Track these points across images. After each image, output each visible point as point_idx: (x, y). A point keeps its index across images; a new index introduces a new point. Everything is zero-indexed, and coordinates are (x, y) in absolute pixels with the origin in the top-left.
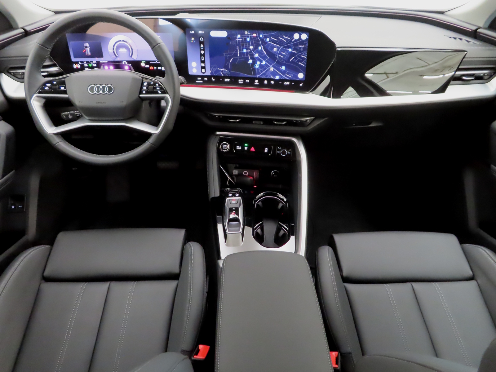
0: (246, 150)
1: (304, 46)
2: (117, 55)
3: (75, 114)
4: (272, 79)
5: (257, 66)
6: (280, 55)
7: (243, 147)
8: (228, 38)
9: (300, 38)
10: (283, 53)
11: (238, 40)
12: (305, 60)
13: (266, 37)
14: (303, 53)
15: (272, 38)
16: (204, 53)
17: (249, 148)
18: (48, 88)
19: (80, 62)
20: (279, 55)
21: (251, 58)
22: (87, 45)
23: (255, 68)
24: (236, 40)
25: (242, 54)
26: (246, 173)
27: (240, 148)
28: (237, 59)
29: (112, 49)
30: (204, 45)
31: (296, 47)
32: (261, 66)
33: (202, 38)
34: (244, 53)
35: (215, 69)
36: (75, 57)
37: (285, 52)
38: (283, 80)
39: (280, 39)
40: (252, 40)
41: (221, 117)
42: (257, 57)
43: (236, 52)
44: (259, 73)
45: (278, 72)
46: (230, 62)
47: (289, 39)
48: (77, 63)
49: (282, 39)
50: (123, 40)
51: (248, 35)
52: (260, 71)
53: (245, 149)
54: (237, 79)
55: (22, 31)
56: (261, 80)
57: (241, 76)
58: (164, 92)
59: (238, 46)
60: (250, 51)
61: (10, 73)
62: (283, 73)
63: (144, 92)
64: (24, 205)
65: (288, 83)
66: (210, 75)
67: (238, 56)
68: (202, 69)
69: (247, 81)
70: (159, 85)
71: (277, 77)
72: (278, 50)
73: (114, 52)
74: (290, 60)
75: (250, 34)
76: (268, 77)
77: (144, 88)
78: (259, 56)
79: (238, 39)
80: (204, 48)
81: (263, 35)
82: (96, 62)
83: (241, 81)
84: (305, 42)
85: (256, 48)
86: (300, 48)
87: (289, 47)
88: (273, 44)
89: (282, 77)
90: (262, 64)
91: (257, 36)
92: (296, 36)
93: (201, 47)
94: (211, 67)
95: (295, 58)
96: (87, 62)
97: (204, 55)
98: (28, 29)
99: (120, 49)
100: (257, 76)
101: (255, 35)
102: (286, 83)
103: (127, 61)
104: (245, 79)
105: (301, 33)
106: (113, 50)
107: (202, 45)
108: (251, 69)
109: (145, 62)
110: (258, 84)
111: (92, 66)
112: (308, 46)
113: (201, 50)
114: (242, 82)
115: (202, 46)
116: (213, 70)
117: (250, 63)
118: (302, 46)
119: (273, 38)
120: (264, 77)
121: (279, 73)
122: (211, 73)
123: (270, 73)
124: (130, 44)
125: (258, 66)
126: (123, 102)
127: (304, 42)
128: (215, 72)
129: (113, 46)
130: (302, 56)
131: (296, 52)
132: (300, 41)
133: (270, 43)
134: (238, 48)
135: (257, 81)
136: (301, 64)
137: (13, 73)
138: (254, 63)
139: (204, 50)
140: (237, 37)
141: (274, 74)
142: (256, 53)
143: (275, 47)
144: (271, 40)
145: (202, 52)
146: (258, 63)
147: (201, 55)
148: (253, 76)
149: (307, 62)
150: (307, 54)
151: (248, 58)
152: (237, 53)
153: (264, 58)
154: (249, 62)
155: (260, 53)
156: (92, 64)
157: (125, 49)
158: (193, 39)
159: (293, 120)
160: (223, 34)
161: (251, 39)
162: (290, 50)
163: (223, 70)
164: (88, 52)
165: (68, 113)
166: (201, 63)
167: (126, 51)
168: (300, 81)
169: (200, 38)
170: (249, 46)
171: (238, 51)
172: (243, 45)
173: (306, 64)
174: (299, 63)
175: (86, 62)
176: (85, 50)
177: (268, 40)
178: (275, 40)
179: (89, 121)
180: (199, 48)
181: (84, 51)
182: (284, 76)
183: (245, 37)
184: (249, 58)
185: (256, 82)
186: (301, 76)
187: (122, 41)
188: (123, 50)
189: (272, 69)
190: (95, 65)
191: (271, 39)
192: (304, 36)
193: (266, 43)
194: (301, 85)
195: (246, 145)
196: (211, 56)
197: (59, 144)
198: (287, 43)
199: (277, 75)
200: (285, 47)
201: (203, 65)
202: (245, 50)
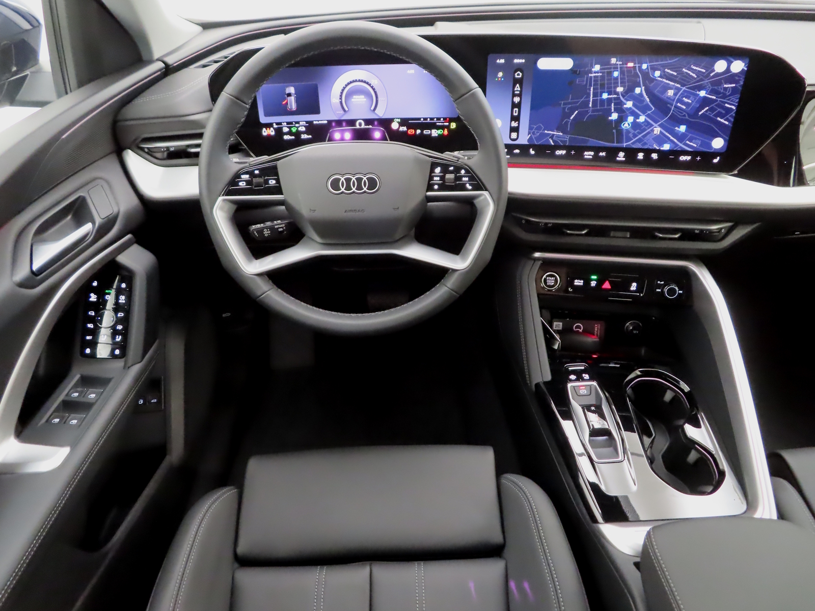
0: (593, 287)
1: (734, 85)
2: (347, 109)
3: (276, 227)
4: (655, 151)
5: (626, 125)
6: (679, 104)
7: (587, 282)
8: (573, 71)
9: (728, 69)
10: (686, 100)
11: (594, 75)
12: (733, 114)
13: (654, 69)
14: (728, 100)
15: (666, 70)
16: (520, 103)
17: (600, 282)
18: (244, 183)
19: (274, 124)
20: (677, 102)
21: (616, 110)
22: (291, 90)
23: (623, 129)
24: (590, 75)
25: (598, 102)
26: (579, 326)
27: (582, 284)
28: (587, 112)
29: (339, 97)
30: (521, 87)
31: (716, 88)
32: (635, 125)
33: (519, 72)
34: (602, 101)
35: (538, 132)
36: (267, 114)
37: (691, 98)
38: (677, 153)
39: (683, 72)
40: (624, 75)
41: (549, 225)
42: (630, 108)
43: (587, 99)
44: (629, 139)
45: (670, 136)
46: (571, 118)
47: (704, 71)
48: (269, 126)
49: (689, 72)
50: (361, 79)
51: (616, 64)
52: (631, 135)
53: (592, 285)
54: (580, 150)
55: (162, 65)
56: (631, 154)
57: (589, 144)
58: (479, 186)
59: (592, 88)
60: (616, 96)
61: (142, 149)
62: (681, 137)
63: (436, 187)
64: (161, 396)
65: (688, 158)
66: (526, 143)
67: (590, 105)
68: (512, 133)
69: (602, 154)
70: (467, 171)
71: (666, 147)
72: (675, 94)
73: (341, 103)
74: (700, 113)
75: (621, 63)
76: (646, 147)
77: (435, 178)
78: (634, 105)
79: (595, 73)
80: (521, 91)
81: (649, 64)
82: (305, 123)
83: (589, 155)
84: (739, 77)
85: (629, 93)
86: (726, 89)
87: (700, 88)
88: (667, 82)
89: (677, 145)
90: (637, 120)
91: (634, 67)
92: (720, 66)
93: (516, 89)
94: (530, 128)
95: (711, 110)
96: (288, 123)
97: (518, 106)
98: (171, 60)
99: (354, 97)
100: (625, 145)
101: (631, 65)
102: (683, 158)
103: (364, 120)
104: (597, 150)
105: (732, 60)
106: (341, 99)
107: (518, 85)
108: (614, 131)
109: (399, 120)
110: (624, 159)
111: (297, 130)
112: (744, 86)
113: (514, 95)
114: (591, 157)
115: (518, 88)
116: (534, 133)
117: (612, 120)
118: (730, 86)
119: (669, 71)
120: (638, 146)
121: (672, 138)
122: (529, 140)
123: (653, 139)
124: (375, 87)
125: (629, 125)
126: (398, 208)
127: (737, 78)
128: (538, 139)
129: (340, 91)
130: (727, 105)
131: (715, 98)
132: (728, 76)
133: (661, 79)
134: (592, 92)
135: (621, 154)
136: (722, 121)
137: (148, 148)
138: (621, 119)
139: (520, 95)
140: (593, 70)
141: (661, 139)
142: (627, 100)
143: (671, 89)
144: (665, 75)
145: (517, 100)
146: (631, 119)
147: (514, 105)
148: (615, 145)
149: (735, 118)
150: (737, 100)
151: (611, 109)
152: (589, 101)
153: (644, 109)
154: (610, 118)
155: (638, 100)
156: (298, 127)
157: (363, 97)
158: (500, 74)
159: (694, 229)
160: (564, 64)
161: (622, 73)
162: (702, 93)
163: (556, 133)
164: (292, 103)
165: (262, 225)
166: (511, 121)
167: (365, 99)
168: (715, 154)
169: (516, 71)
170: (616, 87)
171: (592, 96)
172: (602, 86)
173: (732, 120)
174: (719, 119)
175: (285, 124)
176: (286, 101)
177: (657, 73)
178: (672, 75)
179: (322, 246)
180: (511, 92)
181: (284, 103)
182: (681, 145)
183: (610, 68)
184: (613, 111)
185: (621, 156)
186: (718, 143)
187: (359, 81)
188: (359, 100)
189: (657, 130)
190: (303, 129)
191: (664, 72)
192: (738, 66)
193: (653, 80)
194: (716, 161)
195: (594, 277)
196: (533, 108)
197: (268, 294)
198: (698, 79)
199: (666, 142)
200: (694, 88)
201: (514, 124)
202: (607, 94)
